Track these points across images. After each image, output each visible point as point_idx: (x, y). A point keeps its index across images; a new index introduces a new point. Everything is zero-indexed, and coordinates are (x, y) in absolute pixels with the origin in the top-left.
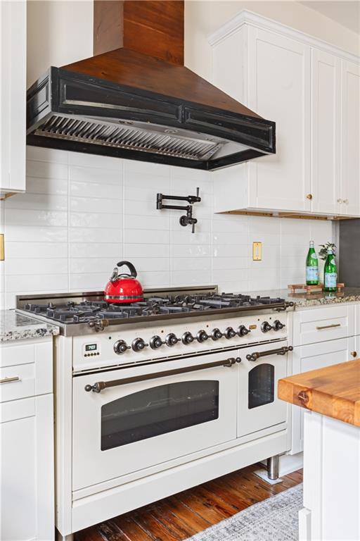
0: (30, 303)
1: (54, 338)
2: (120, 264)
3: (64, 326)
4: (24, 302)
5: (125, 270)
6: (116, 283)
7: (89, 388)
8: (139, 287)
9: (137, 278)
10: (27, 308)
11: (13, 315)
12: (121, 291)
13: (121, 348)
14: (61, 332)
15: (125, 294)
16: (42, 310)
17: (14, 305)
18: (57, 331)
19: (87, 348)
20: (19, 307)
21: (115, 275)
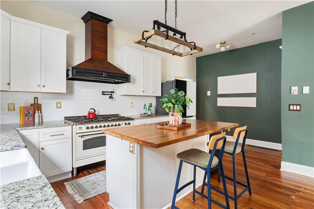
0: (68, 118)
1: (72, 126)
2: (91, 109)
3: (74, 123)
4: (66, 118)
5: (93, 111)
6: (89, 114)
7: (80, 136)
8: (96, 114)
9: (96, 113)
10: (67, 120)
11: (64, 121)
12: (91, 115)
13: (88, 128)
14: (73, 124)
15: (92, 116)
16: (70, 120)
17: (64, 119)
18: (72, 124)
19: (79, 128)
20: (65, 119)
21: (89, 112)
